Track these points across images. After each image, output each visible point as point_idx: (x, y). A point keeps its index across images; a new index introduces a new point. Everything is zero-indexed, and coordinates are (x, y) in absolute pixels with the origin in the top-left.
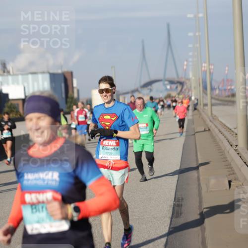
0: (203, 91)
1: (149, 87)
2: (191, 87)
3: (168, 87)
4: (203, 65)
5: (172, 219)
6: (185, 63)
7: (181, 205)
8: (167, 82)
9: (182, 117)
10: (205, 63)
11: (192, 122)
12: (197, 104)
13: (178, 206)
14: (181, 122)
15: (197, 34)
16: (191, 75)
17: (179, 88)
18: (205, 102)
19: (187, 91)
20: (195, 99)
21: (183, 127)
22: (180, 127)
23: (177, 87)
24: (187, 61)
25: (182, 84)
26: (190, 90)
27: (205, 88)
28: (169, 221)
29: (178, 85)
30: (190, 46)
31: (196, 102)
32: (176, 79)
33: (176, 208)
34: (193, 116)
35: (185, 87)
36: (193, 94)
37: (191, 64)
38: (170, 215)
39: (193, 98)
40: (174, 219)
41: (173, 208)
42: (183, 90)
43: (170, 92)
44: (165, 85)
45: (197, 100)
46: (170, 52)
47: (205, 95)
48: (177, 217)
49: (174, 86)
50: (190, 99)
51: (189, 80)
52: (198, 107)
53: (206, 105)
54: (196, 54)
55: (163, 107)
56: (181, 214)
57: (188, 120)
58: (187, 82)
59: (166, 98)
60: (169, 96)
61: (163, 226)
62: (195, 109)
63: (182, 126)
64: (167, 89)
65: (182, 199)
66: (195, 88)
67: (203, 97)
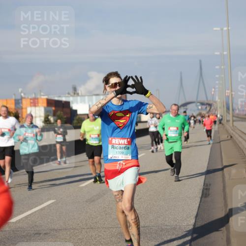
0: (227, 111)
1: (185, 107)
2: (217, 108)
3: (200, 107)
4: (227, 91)
5: (201, 198)
6: (213, 90)
7: (209, 189)
8: (198, 104)
9: (209, 128)
10: (228, 90)
11: (217, 132)
12: (222, 119)
13: (207, 189)
14: (209, 132)
15: (222, 67)
16: (217, 99)
17: (208, 109)
18: (228, 119)
19: (214, 111)
20: (220, 115)
21: (211, 137)
22: (208, 136)
23: (206, 108)
24: (214, 88)
25: (210, 105)
26: (216, 110)
27: (228, 109)
28: (200, 200)
29: (208, 106)
30: (217, 76)
31: (221, 118)
32: (206, 102)
33: (205, 191)
34: (218, 128)
35: (213, 108)
36: (219, 113)
37: (217, 90)
38: (200, 195)
39: (219, 116)
40: (203, 199)
41: (203, 191)
42: (211, 110)
43: (201, 111)
44: (197, 106)
45: (222, 116)
46: (201, 82)
47: (227, 114)
48: (205, 197)
49: (204, 107)
50: (217, 116)
51: (216, 102)
52: (222, 122)
53: (228, 121)
54: (221, 82)
55: (195, 122)
56: (209, 195)
57: (215, 131)
58: (214, 103)
59: (197, 115)
60: (200, 114)
61: (195, 203)
62: (220, 123)
63: (209, 136)
64: (198, 109)
65: (210, 185)
66: (220, 108)
67: (226, 115)
